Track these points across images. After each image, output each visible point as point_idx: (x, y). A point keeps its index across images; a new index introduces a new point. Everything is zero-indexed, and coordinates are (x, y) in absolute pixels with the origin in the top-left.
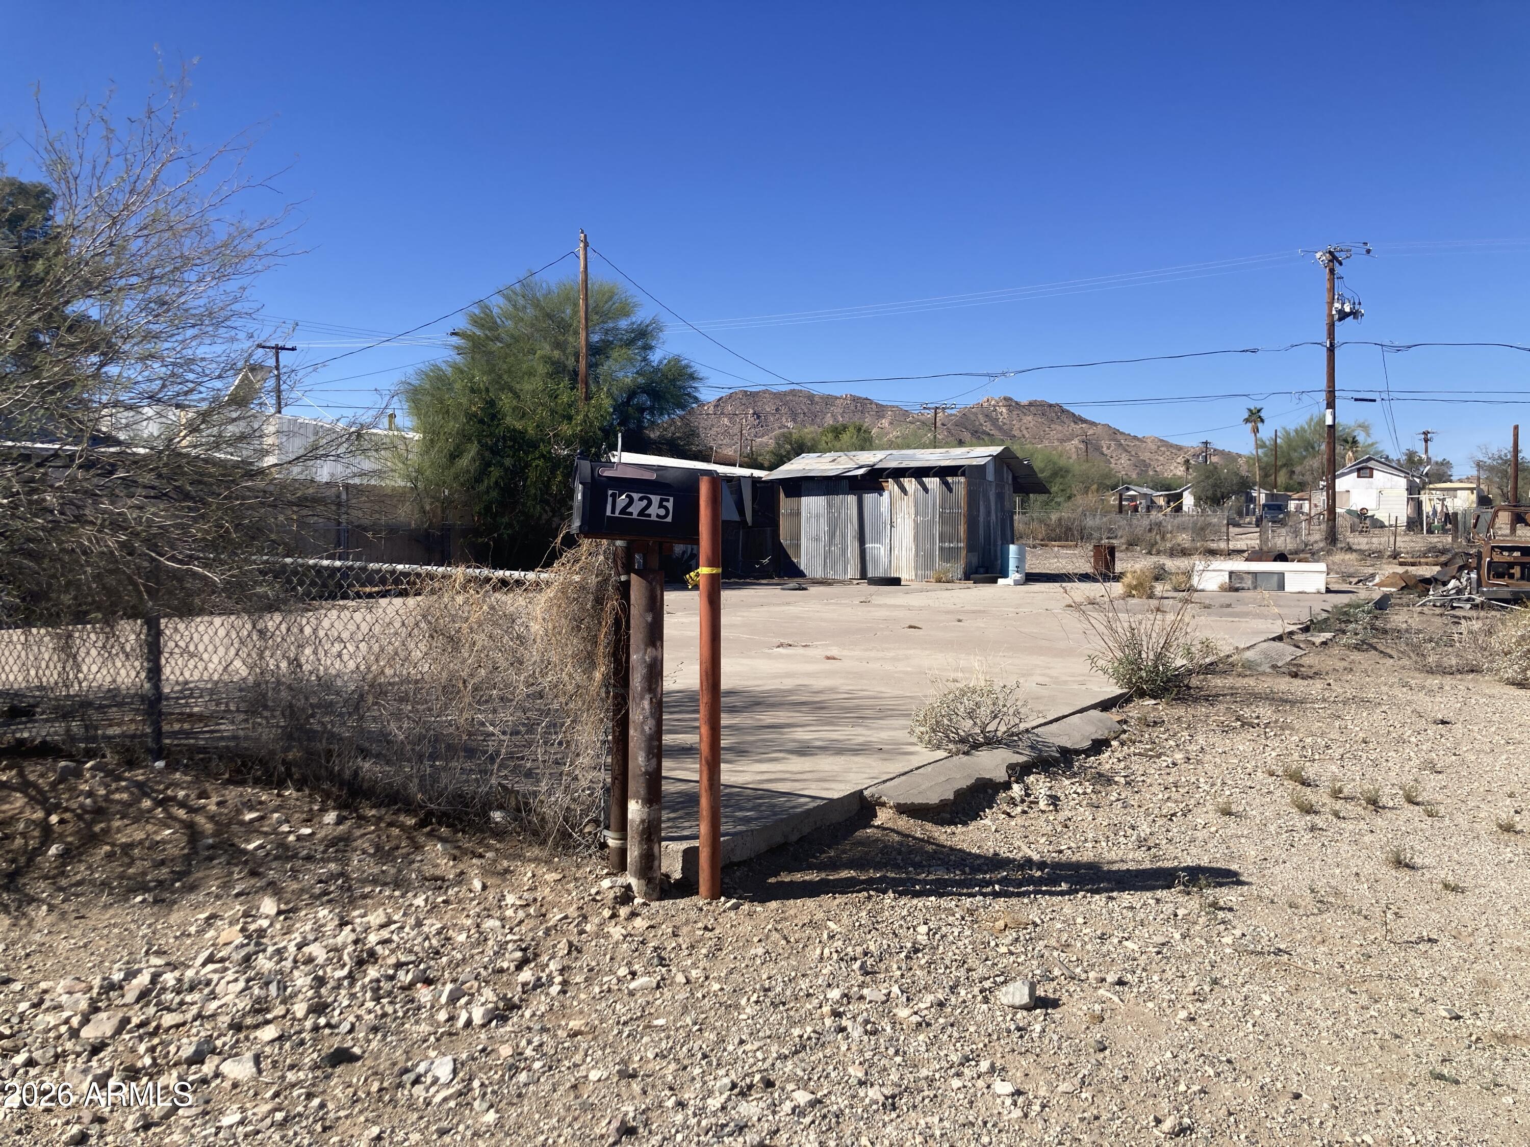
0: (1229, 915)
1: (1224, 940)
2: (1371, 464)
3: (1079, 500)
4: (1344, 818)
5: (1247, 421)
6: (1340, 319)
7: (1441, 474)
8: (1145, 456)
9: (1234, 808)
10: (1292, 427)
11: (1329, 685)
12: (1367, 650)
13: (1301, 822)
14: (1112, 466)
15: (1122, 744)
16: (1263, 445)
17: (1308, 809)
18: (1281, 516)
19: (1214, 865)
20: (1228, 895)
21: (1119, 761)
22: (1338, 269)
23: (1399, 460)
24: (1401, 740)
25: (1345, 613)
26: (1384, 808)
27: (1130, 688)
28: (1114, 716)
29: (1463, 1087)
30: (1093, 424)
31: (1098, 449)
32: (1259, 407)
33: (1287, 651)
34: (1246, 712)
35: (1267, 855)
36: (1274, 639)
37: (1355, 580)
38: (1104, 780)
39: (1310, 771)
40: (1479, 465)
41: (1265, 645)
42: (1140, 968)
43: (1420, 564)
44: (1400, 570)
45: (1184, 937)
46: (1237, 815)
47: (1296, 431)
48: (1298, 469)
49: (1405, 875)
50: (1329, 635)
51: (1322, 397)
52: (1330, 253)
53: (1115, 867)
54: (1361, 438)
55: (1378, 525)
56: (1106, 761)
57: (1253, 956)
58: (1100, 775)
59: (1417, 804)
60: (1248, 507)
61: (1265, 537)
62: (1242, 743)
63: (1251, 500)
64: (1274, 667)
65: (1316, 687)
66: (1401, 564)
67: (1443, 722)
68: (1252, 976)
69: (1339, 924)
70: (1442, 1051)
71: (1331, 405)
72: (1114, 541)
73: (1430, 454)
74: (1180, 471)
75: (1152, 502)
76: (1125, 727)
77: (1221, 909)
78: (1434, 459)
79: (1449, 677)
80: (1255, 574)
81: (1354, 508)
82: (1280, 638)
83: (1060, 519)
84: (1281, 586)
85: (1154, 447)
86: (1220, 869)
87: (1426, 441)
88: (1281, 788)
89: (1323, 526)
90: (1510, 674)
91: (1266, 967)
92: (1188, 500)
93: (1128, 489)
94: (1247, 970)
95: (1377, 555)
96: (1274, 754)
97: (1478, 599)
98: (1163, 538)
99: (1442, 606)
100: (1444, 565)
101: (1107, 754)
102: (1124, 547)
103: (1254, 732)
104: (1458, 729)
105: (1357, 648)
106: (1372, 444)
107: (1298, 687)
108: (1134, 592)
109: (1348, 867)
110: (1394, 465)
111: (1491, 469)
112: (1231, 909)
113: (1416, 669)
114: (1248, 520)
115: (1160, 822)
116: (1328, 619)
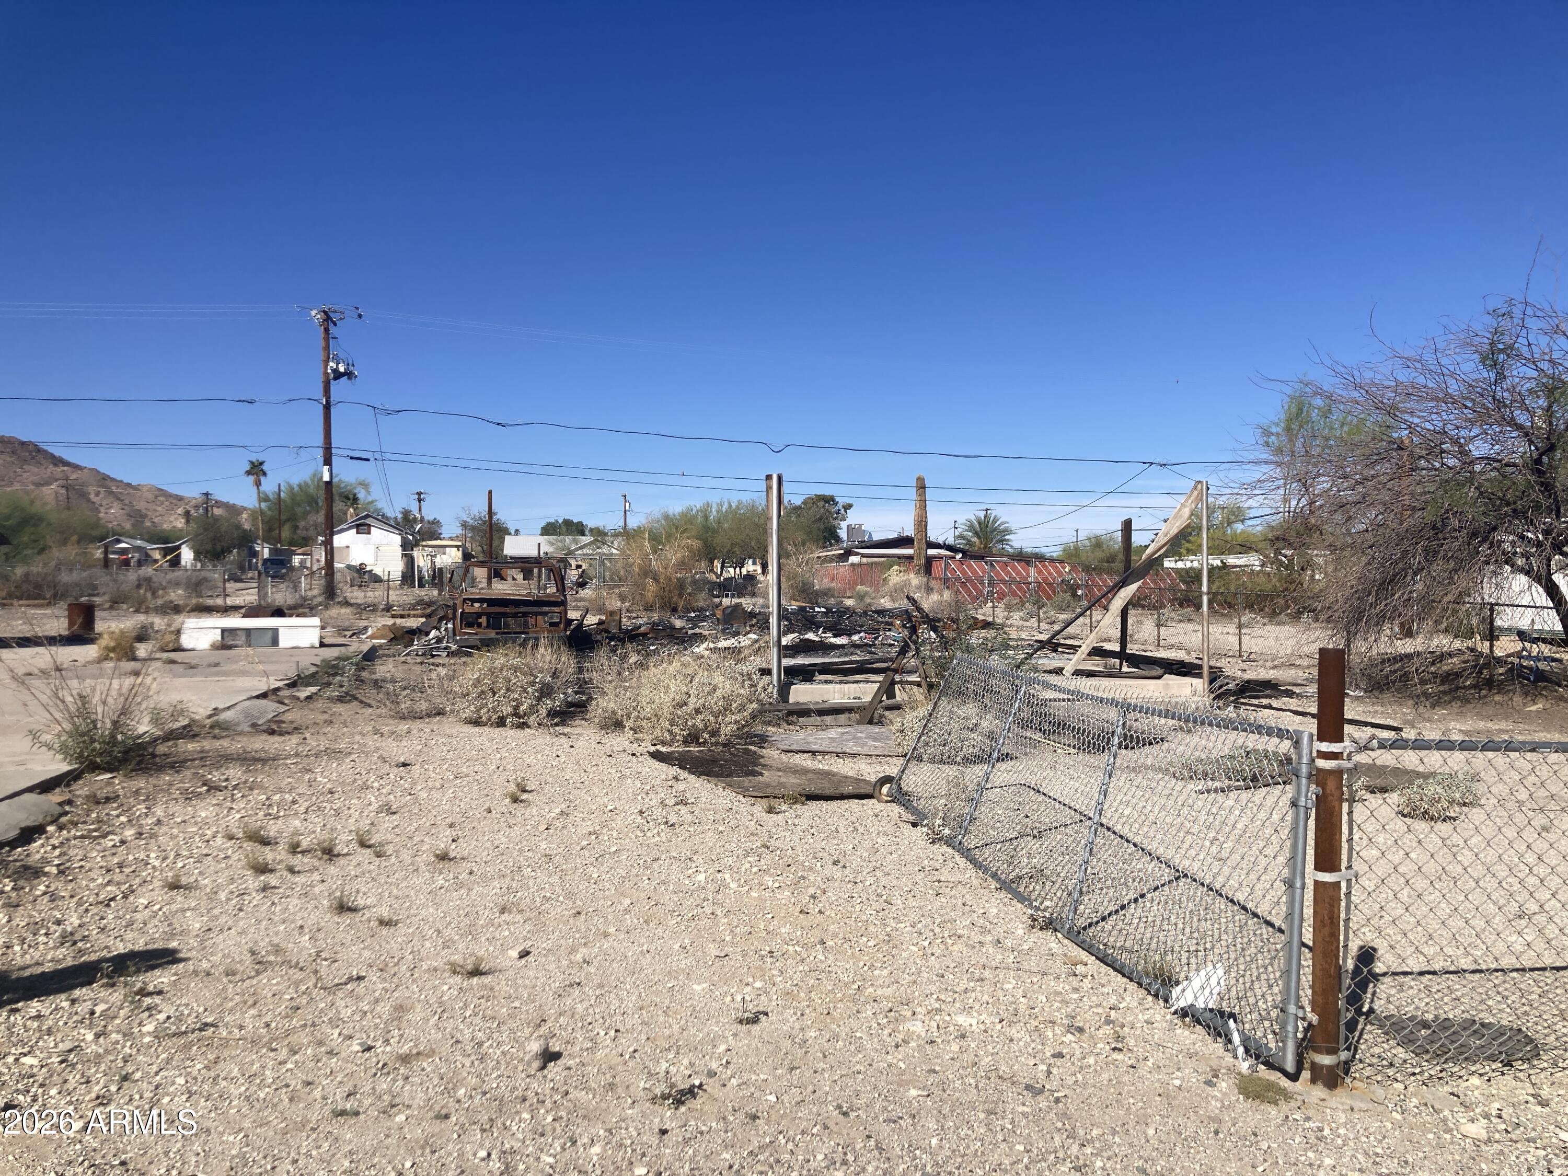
0: (157, 1000)
1: (145, 1029)
2: (369, 521)
3: (57, 553)
4: (299, 872)
5: (248, 473)
6: (335, 378)
7: (431, 532)
8: (141, 505)
9: (184, 881)
10: (295, 481)
11: (305, 739)
12: (349, 701)
13: (253, 882)
14: (101, 515)
15: (61, 828)
16: (266, 499)
17: (262, 869)
18: (284, 571)
19: (150, 947)
20: (160, 978)
21: (54, 847)
22: (332, 330)
23: (396, 518)
24: (366, 787)
25: (334, 667)
26: (338, 855)
27: (81, 763)
28: (56, 797)
29: (362, 1117)
30: (77, 467)
31: (83, 495)
32: (261, 460)
33: (270, 708)
34: (215, 776)
35: (212, 925)
36: (258, 697)
37: (349, 633)
38: (33, 872)
39: (272, 829)
40: (464, 525)
41: (248, 703)
42: (36, 1085)
43: (409, 616)
44: (390, 622)
45: (98, 1036)
46: (187, 888)
47: (300, 486)
48: (302, 524)
49: (347, 919)
50: (313, 689)
51: (319, 454)
52: (324, 312)
53: (27, 973)
54: (361, 495)
55: (377, 579)
56: (38, 849)
57: (174, 1039)
58: (26, 868)
59: (369, 847)
60: (250, 561)
61: (262, 593)
62: (205, 810)
63: (254, 554)
64: (254, 725)
65: (290, 743)
66: (393, 617)
67: (405, 765)
68: (168, 1061)
69: (274, 982)
70: (348, 1087)
71: (328, 461)
72: (95, 599)
73: (423, 514)
74: (180, 523)
75: (147, 555)
76: (67, 808)
77: (150, 994)
78: (426, 518)
79: (418, 721)
80: (248, 632)
81: (353, 563)
82: (264, 696)
83: (27, 575)
84: (275, 642)
85: (150, 496)
86: (156, 950)
87: (420, 500)
88: (240, 851)
89: (323, 582)
90: (467, 714)
91: (188, 1047)
92: (187, 555)
93: (119, 541)
94: (164, 1056)
95: (370, 609)
96: (238, 816)
97: (454, 647)
98: (154, 594)
99: (423, 654)
100: (428, 616)
101: (40, 842)
102: (107, 605)
103: (220, 796)
104: (416, 770)
105: (340, 700)
106: (372, 502)
107: (273, 744)
108: (112, 655)
109: (292, 922)
110: (392, 523)
111: (473, 528)
112: (160, 993)
113: (392, 717)
114: (250, 575)
115: (94, 910)
116: (317, 672)
